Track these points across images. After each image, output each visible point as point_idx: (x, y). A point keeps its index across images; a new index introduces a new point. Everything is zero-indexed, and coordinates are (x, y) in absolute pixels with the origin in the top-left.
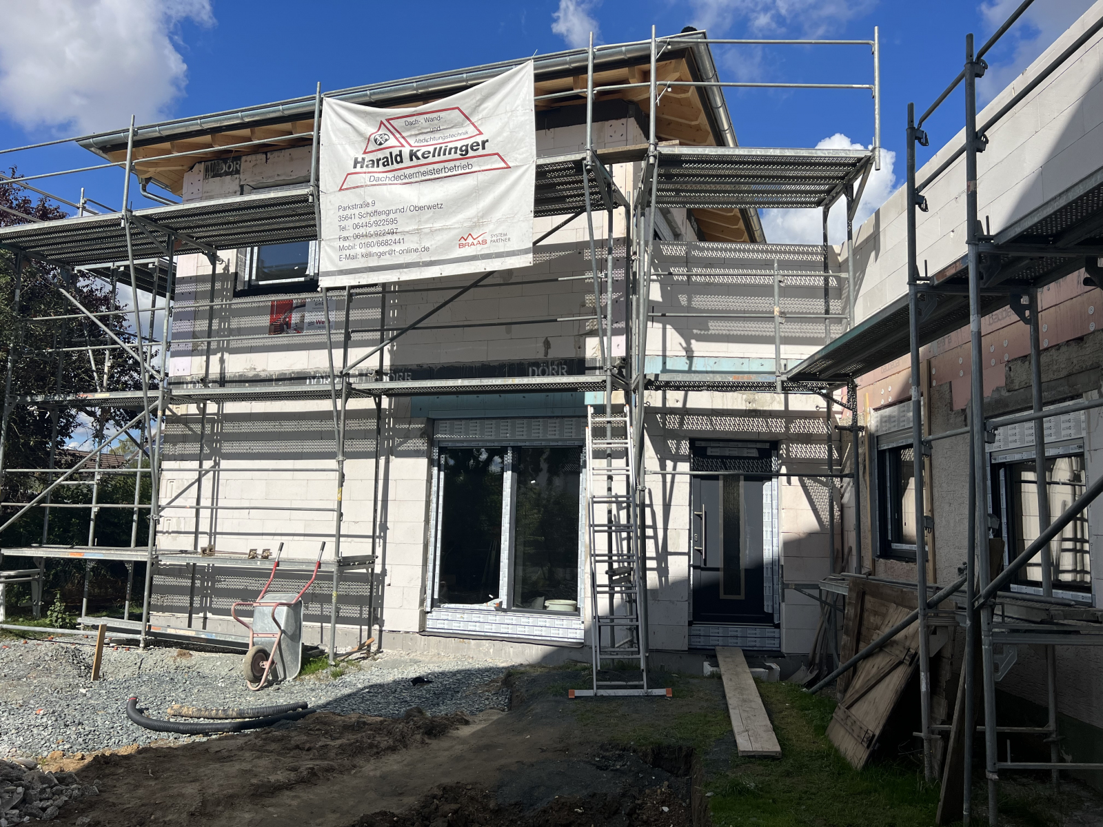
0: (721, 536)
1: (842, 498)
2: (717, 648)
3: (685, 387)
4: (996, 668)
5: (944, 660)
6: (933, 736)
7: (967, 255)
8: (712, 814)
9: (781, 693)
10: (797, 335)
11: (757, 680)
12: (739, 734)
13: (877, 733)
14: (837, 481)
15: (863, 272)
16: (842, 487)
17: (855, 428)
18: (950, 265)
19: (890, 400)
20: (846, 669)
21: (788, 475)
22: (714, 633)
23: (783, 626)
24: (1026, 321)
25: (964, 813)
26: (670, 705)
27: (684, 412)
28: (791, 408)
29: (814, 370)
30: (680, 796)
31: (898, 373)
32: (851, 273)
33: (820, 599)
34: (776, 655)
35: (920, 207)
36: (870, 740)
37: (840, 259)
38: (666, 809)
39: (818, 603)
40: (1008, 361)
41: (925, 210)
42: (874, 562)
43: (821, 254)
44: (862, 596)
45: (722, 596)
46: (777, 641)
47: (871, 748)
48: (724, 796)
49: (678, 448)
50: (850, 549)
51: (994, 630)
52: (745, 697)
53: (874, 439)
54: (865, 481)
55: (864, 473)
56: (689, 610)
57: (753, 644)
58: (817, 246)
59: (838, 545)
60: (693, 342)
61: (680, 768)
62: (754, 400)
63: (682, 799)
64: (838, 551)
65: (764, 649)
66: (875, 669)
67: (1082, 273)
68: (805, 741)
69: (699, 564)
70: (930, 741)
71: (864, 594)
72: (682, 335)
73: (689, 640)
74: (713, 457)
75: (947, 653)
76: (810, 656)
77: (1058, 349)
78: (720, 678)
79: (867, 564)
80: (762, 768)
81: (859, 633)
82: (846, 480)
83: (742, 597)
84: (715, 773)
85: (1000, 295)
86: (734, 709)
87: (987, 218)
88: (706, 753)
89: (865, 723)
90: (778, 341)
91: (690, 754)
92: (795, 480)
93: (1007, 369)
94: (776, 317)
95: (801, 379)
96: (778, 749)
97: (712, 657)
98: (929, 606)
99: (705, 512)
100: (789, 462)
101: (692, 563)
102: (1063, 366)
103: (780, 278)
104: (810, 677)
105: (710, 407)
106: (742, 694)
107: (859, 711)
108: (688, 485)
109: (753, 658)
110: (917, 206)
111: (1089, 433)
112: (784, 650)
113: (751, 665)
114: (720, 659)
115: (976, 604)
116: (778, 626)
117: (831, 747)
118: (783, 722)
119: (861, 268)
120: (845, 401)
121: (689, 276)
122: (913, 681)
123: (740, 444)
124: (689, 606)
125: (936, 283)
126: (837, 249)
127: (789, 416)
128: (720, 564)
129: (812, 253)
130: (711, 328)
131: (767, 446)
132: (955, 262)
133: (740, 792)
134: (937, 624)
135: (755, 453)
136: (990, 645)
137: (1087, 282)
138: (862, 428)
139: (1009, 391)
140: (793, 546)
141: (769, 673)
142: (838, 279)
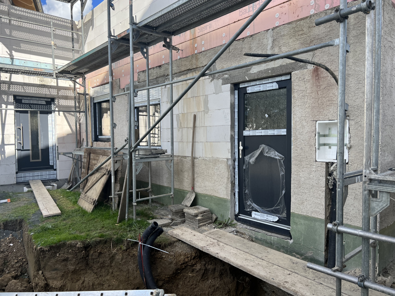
0: (30, 136)
1: (80, 121)
2: (30, 181)
3: (10, 71)
4: (136, 170)
5: (119, 171)
6: (115, 196)
7: (129, 29)
8: (34, 240)
9: (58, 193)
10: (61, 55)
11: (48, 190)
12: (43, 210)
13: (97, 199)
14: (78, 114)
15: (87, 34)
16: (80, 117)
17: (85, 94)
18: (123, 32)
19: (98, 84)
20: (84, 180)
21: (59, 111)
22: (27, 175)
23: (58, 169)
24: (145, 58)
25: (126, 217)
26: (10, 205)
27: (10, 83)
28: (59, 85)
29: (69, 70)
30: (18, 238)
31: (101, 74)
32: (83, 33)
33: (72, 158)
34: (55, 180)
35: (112, 8)
36: (94, 202)
37: (78, 27)
38: (11, 245)
39: (72, 159)
40: (138, 72)
41: (114, 9)
42: (92, 143)
43: (70, 24)
44: (89, 154)
45: (31, 160)
46: (55, 175)
47: (95, 204)
48: (38, 233)
49: (8, 99)
50: (83, 139)
51: (136, 158)
52: (44, 196)
53: (92, 99)
54: (89, 114)
55: (88, 111)
56: (16, 167)
57: (46, 177)
58: (68, 20)
59: (78, 138)
60: (13, 52)
61: (17, 228)
62: (43, 81)
63: (19, 239)
64: (78, 140)
65: (50, 179)
66: (95, 178)
67: (163, 43)
68: (70, 207)
69: (20, 149)
70: (114, 198)
71: (90, 153)
72: (7, 48)
73: (17, 180)
74: (25, 104)
75: (120, 169)
76: (69, 179)
77: (154, 69)
78: (32, 192)
79: (90, 144)
80: (54, 220)
81: (88, 167)
82: (81, 114)
83: (40, 160)
84: (34, 226)
85: (137, 47)
86: (40, 201)
87: (136, 16)
88: (29, 219)
89: (92, 197)
90: (53, 57)
91: (21, 221)
92: (61, 113)
93: (138, 75)
94: (53, 46)
95: (63, 73)
96: (60, 212)
97: (28, 184)
98: (115, 154)
99: (22, 127)
100: (59, 106)
101: (16, 148)
102: (155, 75)
103: (54, 29)
104: (69, 186)
105: (23, 82)
106: (43, 196)
107: (89, 194)
108: (14, 115)
109: (45, 182)
110: (111, 7)
111: (162, 97)
112: (58, 178)
113: (45, 185)
114: (31, 185)
115: (131, 151)
116: (55, 170)
117: (80, 207)
118: (60, 203)
119: (86, 32)
120: (81, 83)
121: (10, 20)
122: (109, 180)
123: (37, 99)
124: (16, 166)
125: (118, 38)
126: (77, 23)
127: (58, 88)
128: (30, 148)
129: (66, 23)
130: (22, 47)
131: (49, 100)
132: (124, 31)
133: (45, 230)
134: (117, 159)
135: (44, 103)
136: (135, 163)
137: (164, 46)
138: (88, 94)
139: (138, 82)
140: (61, 140)
141: (53, 187)
142: (77, 35)
